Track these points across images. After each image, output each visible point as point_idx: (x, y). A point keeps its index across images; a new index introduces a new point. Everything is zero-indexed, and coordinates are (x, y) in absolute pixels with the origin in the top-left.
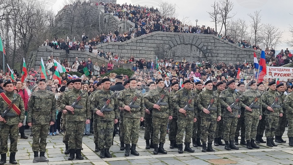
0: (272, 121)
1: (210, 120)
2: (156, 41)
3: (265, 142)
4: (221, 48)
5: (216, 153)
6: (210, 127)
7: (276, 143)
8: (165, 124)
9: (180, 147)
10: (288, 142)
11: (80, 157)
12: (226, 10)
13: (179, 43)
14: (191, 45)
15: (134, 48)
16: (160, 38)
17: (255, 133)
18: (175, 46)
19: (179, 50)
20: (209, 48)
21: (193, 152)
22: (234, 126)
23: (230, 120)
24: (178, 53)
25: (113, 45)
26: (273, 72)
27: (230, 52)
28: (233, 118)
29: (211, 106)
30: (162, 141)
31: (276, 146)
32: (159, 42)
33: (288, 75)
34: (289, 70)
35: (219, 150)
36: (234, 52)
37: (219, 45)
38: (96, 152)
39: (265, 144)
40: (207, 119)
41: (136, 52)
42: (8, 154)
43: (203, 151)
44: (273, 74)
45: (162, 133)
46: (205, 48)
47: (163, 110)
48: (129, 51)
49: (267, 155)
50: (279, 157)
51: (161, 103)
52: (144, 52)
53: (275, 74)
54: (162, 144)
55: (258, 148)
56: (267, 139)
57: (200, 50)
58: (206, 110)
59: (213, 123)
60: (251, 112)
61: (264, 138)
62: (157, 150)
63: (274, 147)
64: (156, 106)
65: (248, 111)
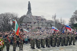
0: (70, 40)
9: (53, 46)
11: (34, 49)
12: (55, 17)
31: (71, 45)
36: (57, 25)
38: (37, 47)
42: (21, 48)
47: (49, 39)
49: (70, 47)
54: (49, 46)
55: (67, 46)
57: (50, 25)
58: (58, 39)
64: (48, 38)
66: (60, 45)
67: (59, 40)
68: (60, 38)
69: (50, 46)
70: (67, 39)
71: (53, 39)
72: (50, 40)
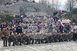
2: (20, 6)
4: (42, 8)
13: (28, 6)
14: (32, 7)
15: (12, 8)
16: (21, 5)
18: (26, 7)
19: (28, 9)
20: (38, 8)
24: (28, 10)
25: (5, 7)
27: (45, 10)
32: (21, 6)
35: (52, 43)
36: (46, 10)
37: (41, 7)
41: (13, 9)
46: (37, 8)
48: (11, 9)
52: (16, 9)
57: (35, 9)
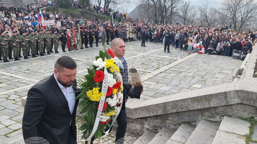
0: (49, 45)
1: (26, 47)
3: (46, 53)
5: (30, 59)
6: (26, 50)
7: (51, 53)
8: (7, 50)
10: (54, 52)
17: (43, 50)
21: (20, 60)
22: (35, 48)
23: (33, 46)
26: (45, 23)
28: (34, 45)
29: (26, 42)
30: (6, 57)
31: (51, 54)
33: (51, 23)
34: (51, 21)
35: (30, 58)
39: (47, 54)
40: (25, 47)
43: (24, 59)
44: (45, 24)
45: (6, 54)
47: (6, 45)
49: (49, 58)
50: (53, 58)
51: (5, 42)
53: (46, 24)
55: (44, 55)
56: (47, 52)
59: (27, 48)
60: (40, 42)
61: (46, 51)
62: (5, 60)
63: (50, 54)
65: (39, 42)
66: (29, 55)
67: (28, 46)
68: (29, 42)
69: (8, 59)
70: (43, 43)
71: (14, 44)
72: (7, 47)
